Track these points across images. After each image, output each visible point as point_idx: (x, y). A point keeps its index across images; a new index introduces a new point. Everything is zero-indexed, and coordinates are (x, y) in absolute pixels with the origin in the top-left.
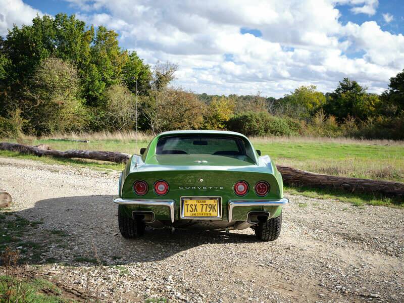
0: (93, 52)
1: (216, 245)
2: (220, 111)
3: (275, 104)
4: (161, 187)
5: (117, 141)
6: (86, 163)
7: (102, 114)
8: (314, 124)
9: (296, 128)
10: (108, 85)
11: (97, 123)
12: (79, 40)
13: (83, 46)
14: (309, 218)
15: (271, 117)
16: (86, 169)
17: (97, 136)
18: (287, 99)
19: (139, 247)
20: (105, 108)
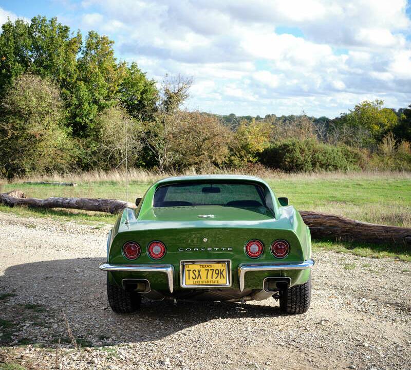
0: (81, 66)
1: (229, 321)
2: (250, 139)
3: (327, 126)
4: (157, 249)
5: (113, 183)
6: (71, 215)
7: (94, 147)
8: (380, 153)
9: (355, 159)
10: (101, 108)
11: (87, 160)
12: (61, 50)
13: (67, 58)
14: (354, 284)
15: (320, 146)
16: (71, 223)
17: (86, 177)
18: (343, 120)
19: (132, 324)
20: (97, 139)
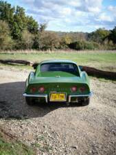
2: (66, 40)
4: (42, 89)
7: (20, 42)
8: (104, 44)
10: (22, 30)
18: (93, 33)
